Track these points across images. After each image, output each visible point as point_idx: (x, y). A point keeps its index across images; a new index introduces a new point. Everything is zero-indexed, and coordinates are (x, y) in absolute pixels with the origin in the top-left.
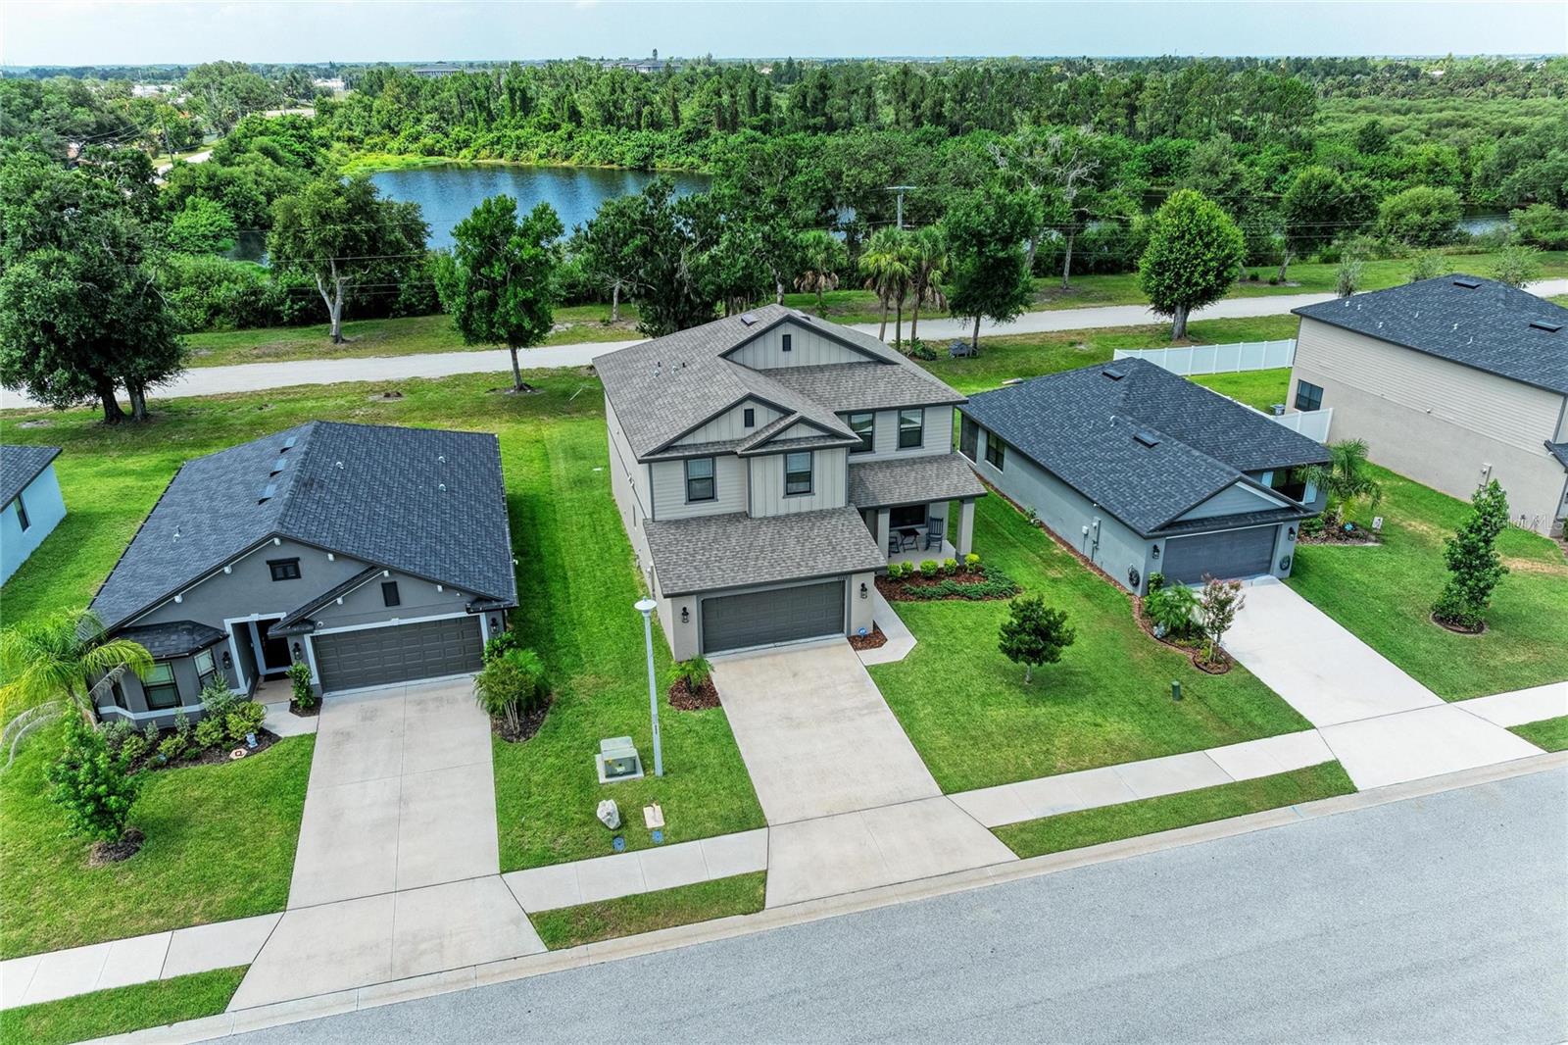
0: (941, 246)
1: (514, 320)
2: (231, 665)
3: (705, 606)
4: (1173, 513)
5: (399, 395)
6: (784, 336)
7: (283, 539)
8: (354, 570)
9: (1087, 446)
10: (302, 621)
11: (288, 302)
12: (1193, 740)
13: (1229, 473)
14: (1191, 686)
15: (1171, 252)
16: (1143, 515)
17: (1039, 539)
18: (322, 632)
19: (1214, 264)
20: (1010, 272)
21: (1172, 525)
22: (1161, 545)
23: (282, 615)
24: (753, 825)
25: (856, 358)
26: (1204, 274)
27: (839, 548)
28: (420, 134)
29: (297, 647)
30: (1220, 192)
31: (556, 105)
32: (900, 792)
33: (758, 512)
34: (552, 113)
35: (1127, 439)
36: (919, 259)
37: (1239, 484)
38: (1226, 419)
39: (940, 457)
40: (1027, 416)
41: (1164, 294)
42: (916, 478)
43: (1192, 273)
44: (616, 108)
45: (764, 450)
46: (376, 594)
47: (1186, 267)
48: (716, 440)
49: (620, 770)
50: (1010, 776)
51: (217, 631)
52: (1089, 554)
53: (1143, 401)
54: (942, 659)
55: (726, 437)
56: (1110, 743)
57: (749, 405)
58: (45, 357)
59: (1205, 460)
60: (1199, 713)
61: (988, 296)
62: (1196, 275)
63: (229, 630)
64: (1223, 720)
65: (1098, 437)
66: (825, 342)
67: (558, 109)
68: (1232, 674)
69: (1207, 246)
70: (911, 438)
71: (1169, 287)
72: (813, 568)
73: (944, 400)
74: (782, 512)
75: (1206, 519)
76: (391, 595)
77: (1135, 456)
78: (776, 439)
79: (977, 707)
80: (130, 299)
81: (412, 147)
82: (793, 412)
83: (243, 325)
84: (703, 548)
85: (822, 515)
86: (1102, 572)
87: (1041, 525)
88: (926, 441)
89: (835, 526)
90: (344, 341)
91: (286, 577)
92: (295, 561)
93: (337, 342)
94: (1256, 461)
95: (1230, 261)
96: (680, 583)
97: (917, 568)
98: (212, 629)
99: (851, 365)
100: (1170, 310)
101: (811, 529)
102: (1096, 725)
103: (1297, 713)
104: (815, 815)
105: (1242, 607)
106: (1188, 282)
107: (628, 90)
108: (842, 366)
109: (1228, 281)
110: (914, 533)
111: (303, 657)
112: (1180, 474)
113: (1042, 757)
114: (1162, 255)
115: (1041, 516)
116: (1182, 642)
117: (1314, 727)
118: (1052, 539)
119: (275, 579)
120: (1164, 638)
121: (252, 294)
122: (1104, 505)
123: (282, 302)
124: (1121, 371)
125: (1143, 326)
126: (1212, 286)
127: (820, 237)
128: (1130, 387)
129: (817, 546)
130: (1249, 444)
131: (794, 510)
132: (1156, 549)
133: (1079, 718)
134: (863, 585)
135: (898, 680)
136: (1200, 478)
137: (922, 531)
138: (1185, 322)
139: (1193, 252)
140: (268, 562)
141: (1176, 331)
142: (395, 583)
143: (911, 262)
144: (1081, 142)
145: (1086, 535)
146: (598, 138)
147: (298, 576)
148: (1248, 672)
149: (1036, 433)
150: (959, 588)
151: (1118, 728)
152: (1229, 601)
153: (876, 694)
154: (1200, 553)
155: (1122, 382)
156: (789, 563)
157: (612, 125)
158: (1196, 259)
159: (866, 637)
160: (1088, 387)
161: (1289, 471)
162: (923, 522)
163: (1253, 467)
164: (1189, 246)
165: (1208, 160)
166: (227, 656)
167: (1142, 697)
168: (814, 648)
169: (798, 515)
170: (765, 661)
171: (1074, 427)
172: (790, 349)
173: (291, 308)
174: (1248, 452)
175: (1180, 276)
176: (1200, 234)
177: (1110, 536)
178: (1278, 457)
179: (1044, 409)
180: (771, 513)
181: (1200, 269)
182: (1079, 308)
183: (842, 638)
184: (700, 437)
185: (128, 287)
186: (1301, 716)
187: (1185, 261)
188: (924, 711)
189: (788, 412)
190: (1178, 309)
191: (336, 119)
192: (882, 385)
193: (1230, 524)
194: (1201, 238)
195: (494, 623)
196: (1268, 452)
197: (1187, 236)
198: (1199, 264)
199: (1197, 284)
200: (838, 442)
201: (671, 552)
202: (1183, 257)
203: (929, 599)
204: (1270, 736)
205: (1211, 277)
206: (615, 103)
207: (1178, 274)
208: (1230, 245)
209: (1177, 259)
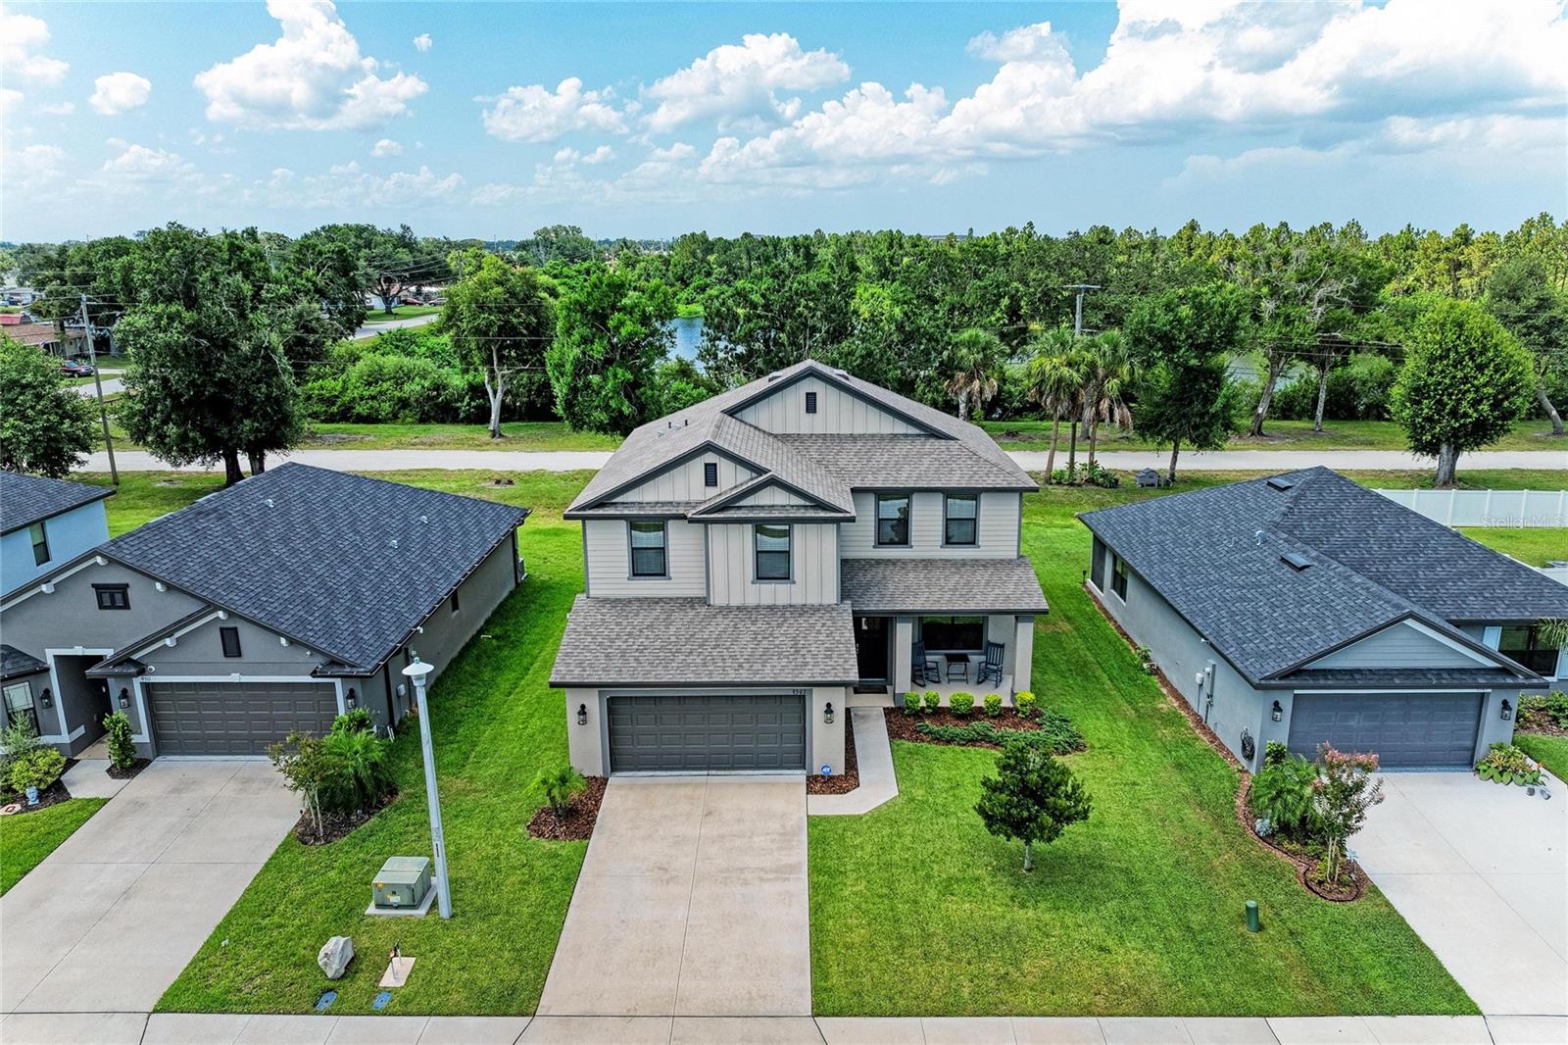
0: (1122, 351)
1: (613, 404)
2: (51, 705)
3: (613, 706)
4: (1303, 655)
5: (510, 482)
6: (807, 394)
7: (111, 561)
8: (190, 607)
9: (1218, 568)
10: (129, 663)
11: (467, 399)
12: (1252, 996)
13: (1397, 606)
14: (1285, 913)
15: (1431, 374)
16: (1261, 655)
17: (1146, 688)
18: (154, 679)
19: (1490, 390)
20: (1209, 385)
21: (1297, 672)
22: (1287, 704)
23: (109, 653)
24: (514, 1009)
25: (901, 428)
26: (1475, 403)
27: (804, 652)
28: (707, 286)
29: (125, 694)
30: (1521, 319)
31: (838, 262)
32: (751, 999)
33: (718, 599)
34: (832, 268)
35: (1272, 560)
36: (1093, 365)
37: (1409, 622)
38: (1435, 551)
39: (1001, 561)
40: (1160, 532)
41: (1423, 427)
42: (958, 583)
43: (1459, 402)
44: (891, 262)
45: (722, 516)
46: (214, 642)
47: (1452, 394)
48: (668, 499)
49: (394, 899)
50: (930, 1005)
51: (37, 661)
52: (1202, 713)
53: (1313, 517)
54: (918, 821)
55: (681, 496)
56: (1110, 979)
57: (710, 458)
58: (162, 412)
59: (1367, 589)
60: (1282, 957)
61: (1185, 416)
62: (1464, 403)
63: (51, 662)
64: (1318, 974)
65: (1236, 558)
66: (860, 405)
67: (839, 265)
68: (1361, 906)
69: (1481, 368)
70: (960, 532)
71: (1429, 419)
72: (756, 672)
73: (1005, 485)
74: (751, 601)
75: (1359, 671)
76: (231, 645)
77: (1275, 580)
78: (741, 504)
79: (933, 894)
80: (246, 361)
81: (699, 297)
82: (766, 471)
83: (424, 419)
84: (630, 634)
85: (803, 610)
86: (1214, 738)
87: (1156, 671)
88: (981, 539)
89: (813, 626)
90: (501, 436)
91: (113, 606)
92: (123, 588)
93: (494, 436)
94: (1473, 609)
95: (1512, 388)
96: (577, 671)
97: (945, 702)
98: (31, 658)
99: (894, 437)
100: (1432, 448)
101: (779, 626)
102: (1101, 949)
103: (1453, 982)
104: (609, 1011)
105: (1380, 801)
106: (1454, 413)
107: (906, 245)
108: (882, 437)
109: (1510, 414)
110: (964, 659)
111: (130, 706)
112: (1329, 606)
113: (992, 984)
114: (1419, 378)
115: (1159, 661)
116: (1295, 846)
117: (1479, 1013)
118: (1164, 691)
119: (102, 607)
120: (1268, 838)
121: (434, 390)
122: (1214, 642)
123: (461, 398)
124: (1291, 481)
125: (1402, 471)
126: (1486, 419)
127: (977, 336)
128: (1296, 499)
129: (777, 646)
130: (1465, 584)
131: (767, 601)
132: (1277, 707)
133: (1084, 934)
134: (829, 705)
135: (842, 838)
136: (1353, 612)
137: (976, 659)
138: (1453, 465)
139: (1460, 374)
140: (93, 585)
141: (1441, 475)
142: (236, 629)
143: (1083, 368)
144: (1332, 256)
145: (1201, 685)
146: (870, 291)
147: (126, 606)
148: (1388, 904)
149: (1163, 552)
150: (994, 733)
151: (1131, 958)
152: (1359, 787)
153: (800, 854)
154: (1353, 723)
155: (1288, 493)
156: (729, 662)
157: (887, 279)
158: (1465, 384)
159: (831, 778)
160: (1244, 500)
161: (1531, 628)
162: (979, 647)
163: (1467, 616)
164: (1455, 367)
165: (1507, 283)
166: (47, 693)
167: (1196, 919)
168: (757, 784)
169: (772, 608)
170: (682, 791)
171: (1211, 545)
172: (815, 412)
173: (469, 404)
174: (1462, 596)
175: (1444, 405)
176: (1471, 353)
177: (1227, 686)
178: (1508, 606)
179: (1182, 524)
180: (735, 602)
181: (1470, 396)
182: (1326, 450)
183: (800, 776)
184: (647, 494)
185: (245, 347)
186: (1459, 990)
187: (1451, 385)
188: (852, 888)
189: (760, 471)
190: (1444, 448)
191: (637, 271)
192: (926, 461)
193: (1397, 681)
194: (1472, 358)
195: (351, 695)
196: (1493, 599)
197: (1452, 355)
198: (1468, 391)
199: (1466, 415)
200: (822, 514)
201: (588, 634)
202: (1447, 381)
203: (948, 742)
204: (1393, 1013)
205: (1485, 407)
206: (891, 259)
207: (1440, 402)
208: (1513, 368)
209: (1439, 383)
